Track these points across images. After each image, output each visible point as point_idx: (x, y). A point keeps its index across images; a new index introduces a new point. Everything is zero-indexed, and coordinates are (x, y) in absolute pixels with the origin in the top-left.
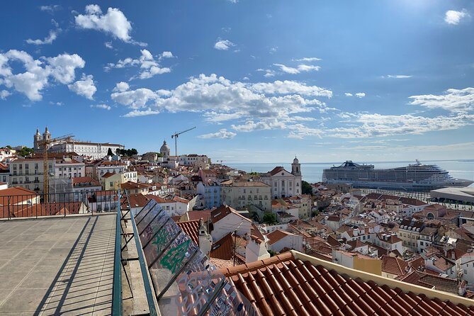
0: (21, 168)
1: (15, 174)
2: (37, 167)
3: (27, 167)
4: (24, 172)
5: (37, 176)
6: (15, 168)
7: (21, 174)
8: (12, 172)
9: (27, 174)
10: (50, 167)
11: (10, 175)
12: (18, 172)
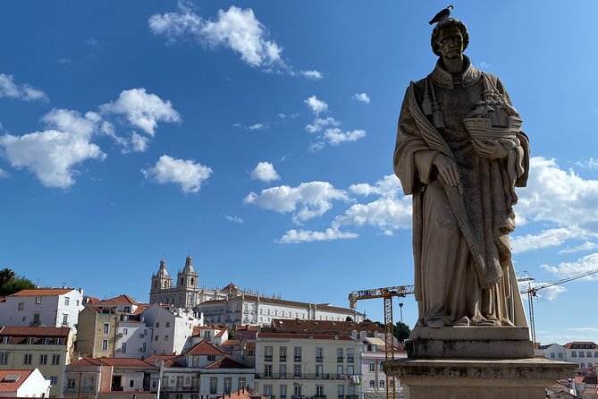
0: (283, 358)
1: (268, 373)
2: (320, 359)
3: (298, 358)
4: (291, 370)
5: (320, 382)
6: (268, 358)
7: (283, 375)
8: (260, 368)
9: (298, 375)
10: (351, 359)
11: (257, 377)
12: (276, 370)
